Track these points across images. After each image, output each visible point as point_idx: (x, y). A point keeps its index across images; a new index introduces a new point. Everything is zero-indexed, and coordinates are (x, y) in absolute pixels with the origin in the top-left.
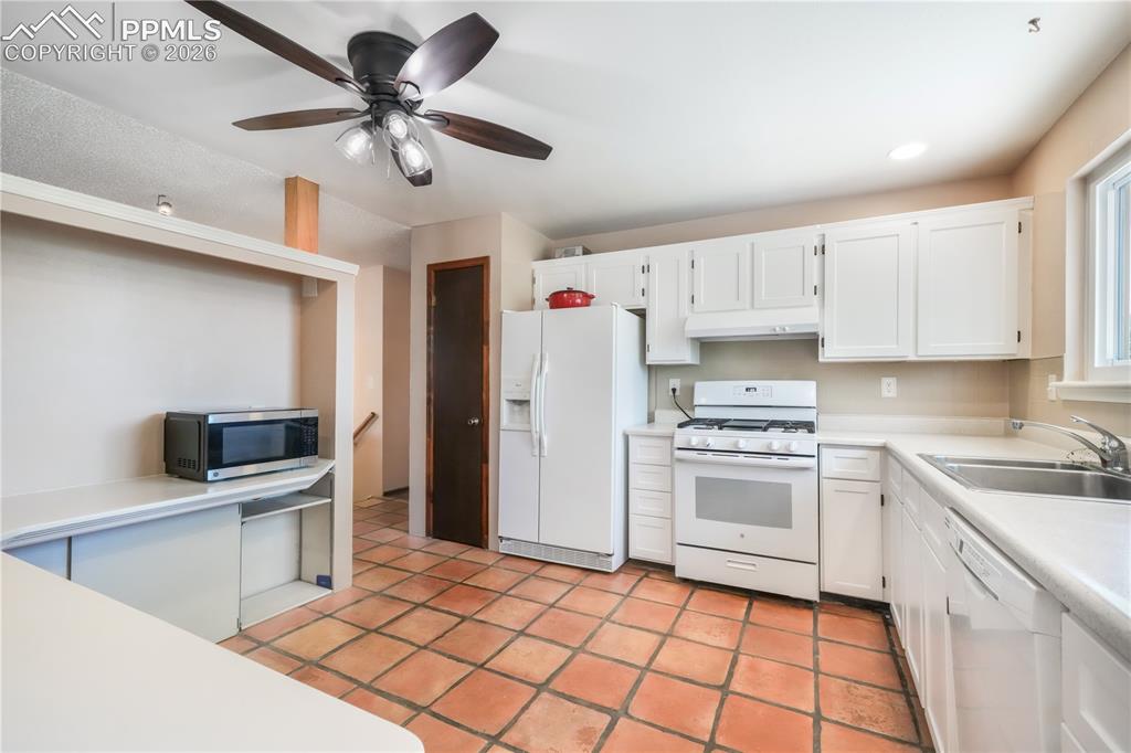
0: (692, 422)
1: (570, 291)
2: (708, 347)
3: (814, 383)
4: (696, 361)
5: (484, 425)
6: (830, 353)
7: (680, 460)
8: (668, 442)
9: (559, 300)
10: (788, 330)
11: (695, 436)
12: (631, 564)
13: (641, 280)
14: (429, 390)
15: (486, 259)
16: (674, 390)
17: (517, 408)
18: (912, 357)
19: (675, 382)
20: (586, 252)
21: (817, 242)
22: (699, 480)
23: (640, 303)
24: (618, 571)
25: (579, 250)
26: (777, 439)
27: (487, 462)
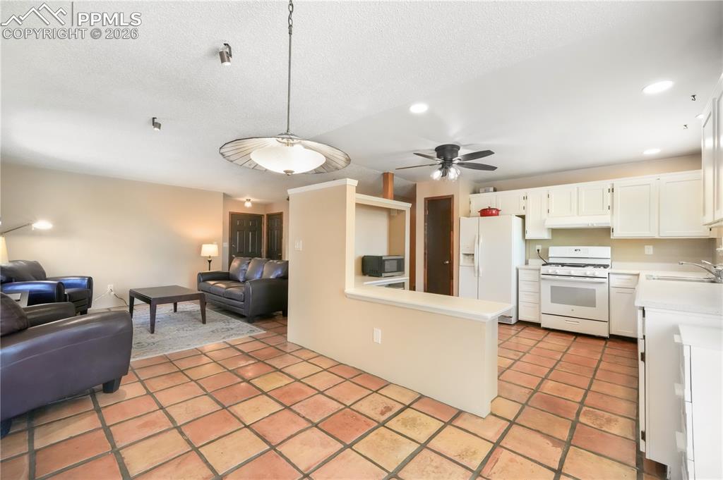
0: (547, 264)
1: (490, 209)
2: (555, 232)
3: (609, 248)
4: (550, 238)
5: (451, 264)
6: (616, 234)
7: (543, 279)
8: (538, 272)
9: (485, 213)
10: (595, 225)
11: (550, 269)
12: (520, 322)
13: (523, 203)
14: (425, 249)
15: (453, 196)
16: (538, 250)
17: (467, 257)
18: (657, 237)
19: (539, 247)
20: (495, 190)
21: (610, 187)
22: (552, 287)
23: (522, 213)
24: (514, 325)
25: (492, 189)
26: (589, 271)
27: (453, 279)
